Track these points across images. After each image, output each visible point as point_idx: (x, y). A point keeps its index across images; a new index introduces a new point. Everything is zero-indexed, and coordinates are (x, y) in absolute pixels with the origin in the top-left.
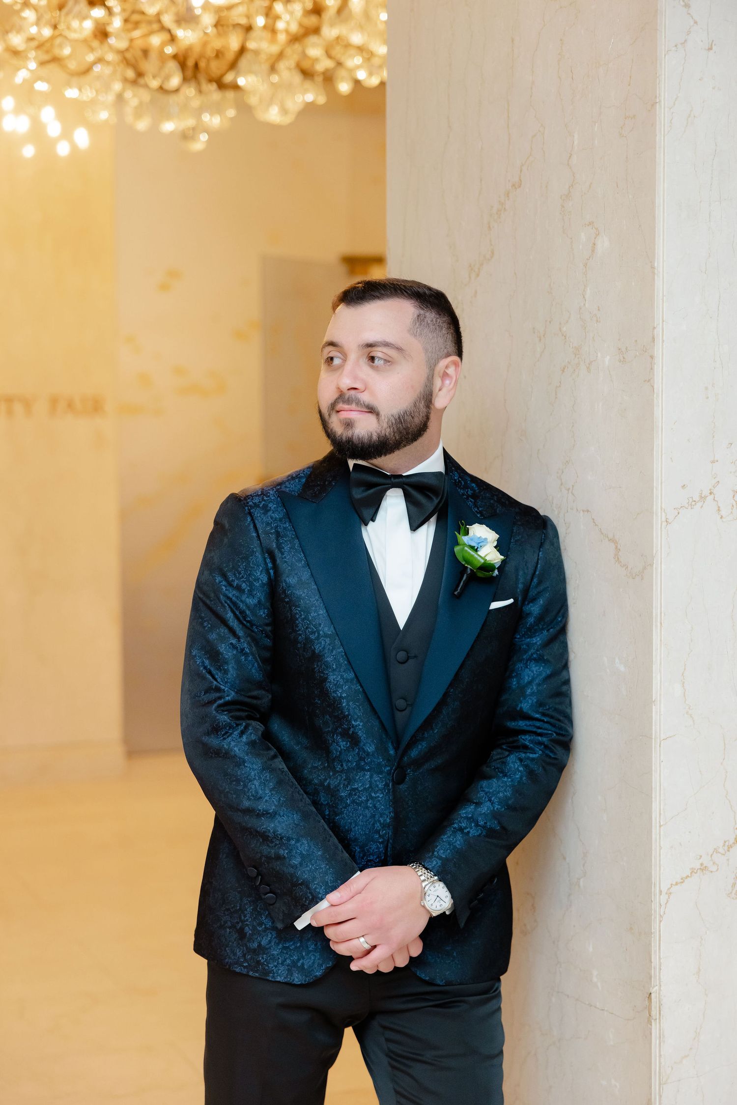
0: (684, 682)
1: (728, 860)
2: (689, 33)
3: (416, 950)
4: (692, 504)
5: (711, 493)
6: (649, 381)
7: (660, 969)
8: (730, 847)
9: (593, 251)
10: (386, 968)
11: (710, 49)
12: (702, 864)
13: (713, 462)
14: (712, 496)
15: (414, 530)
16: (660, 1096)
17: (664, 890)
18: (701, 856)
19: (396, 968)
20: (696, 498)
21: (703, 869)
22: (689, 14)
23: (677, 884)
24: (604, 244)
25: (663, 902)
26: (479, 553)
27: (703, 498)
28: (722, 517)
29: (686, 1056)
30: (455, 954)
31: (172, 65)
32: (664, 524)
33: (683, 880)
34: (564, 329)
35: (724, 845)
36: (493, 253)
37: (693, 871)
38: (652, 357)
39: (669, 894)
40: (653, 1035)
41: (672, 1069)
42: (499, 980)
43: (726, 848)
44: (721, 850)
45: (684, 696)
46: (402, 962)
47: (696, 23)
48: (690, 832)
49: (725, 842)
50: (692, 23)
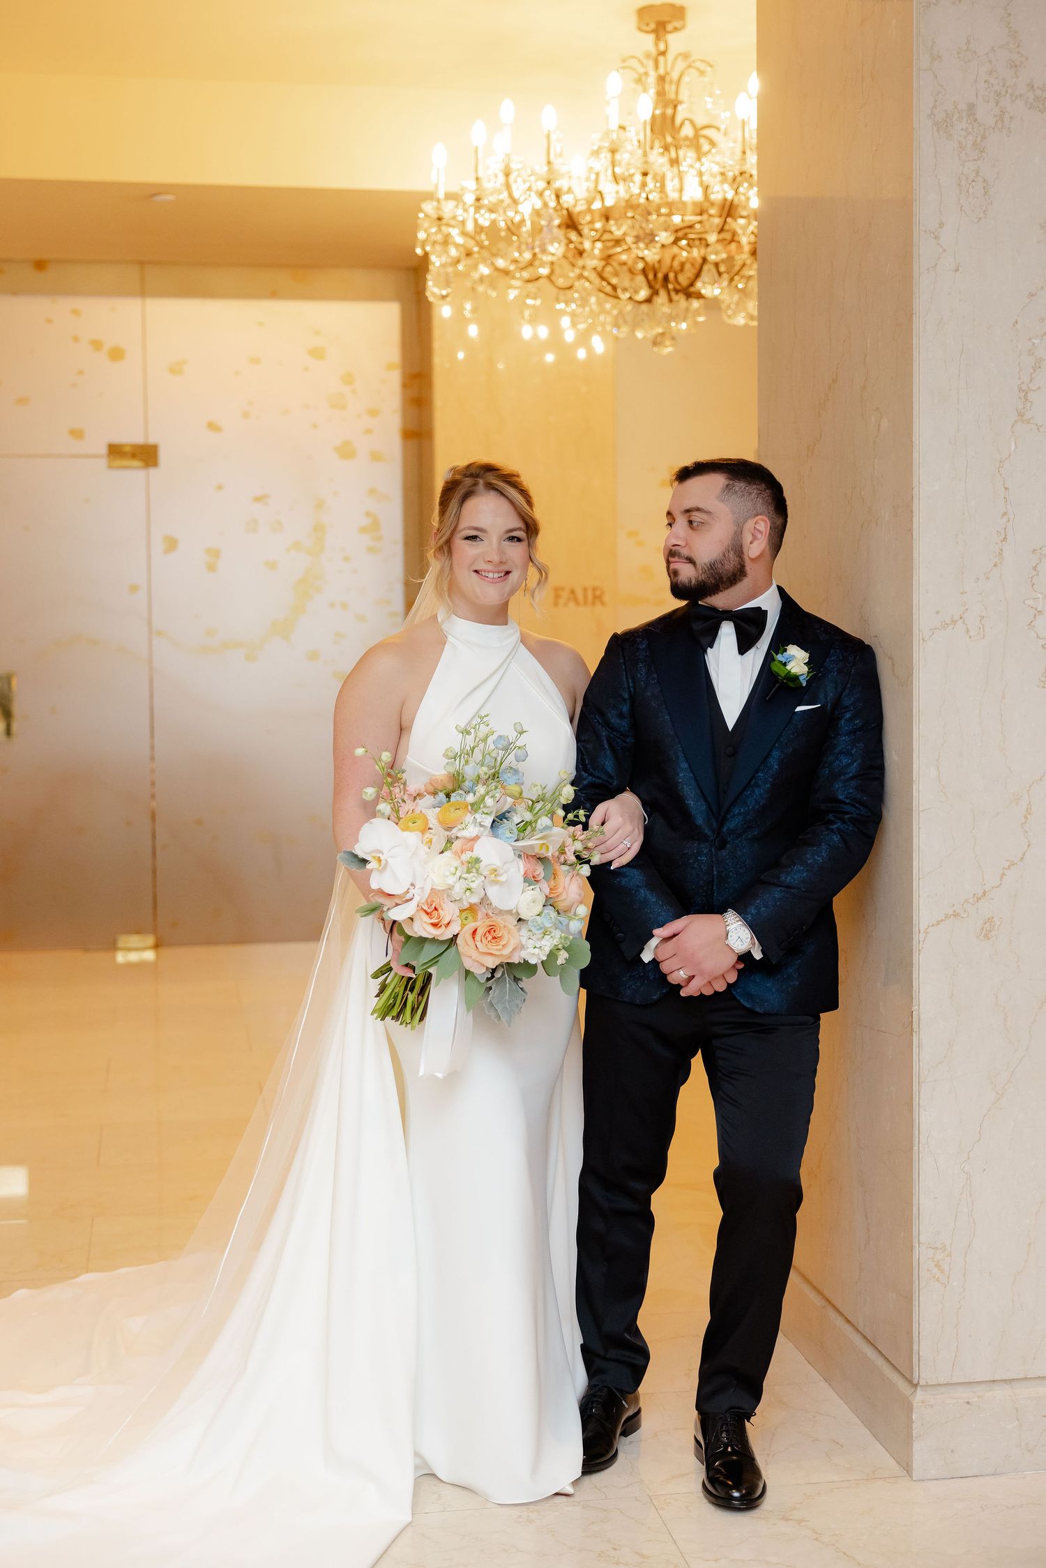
0: (938, 767)
1: (977, 909)
2: (939, 258)
3: (732, 978)
4: (945, 626)
5: (961, 618)
6: (911, 530)
7: (919, 992)
8: (978, 899)
9: (879, 430)
10: (708, 992)
11: (957, 270)
12: (954, 911)
13: (962, 593)
14: (962, 620)
15: (742, 655)
16: (919, 1092)
17: (922, 930)
18: (954, 905)
19: (716, 993)
20: (949, 621)
21: (956, 915)
22: (938, 244)
23: (933, 925)
24: (885, 423)
25: (922, 939)
26: (787, 667)
27: (954, 622)
28: (970, 637)
29: (941, 1063)
30: (774, 990)
31: (640, 279)
32: (921, 641)
33: (938, 923)
34: (863, 493)
35: (974, 897)
36: (821, 434)
37: (947, 917)
38: (912, 511)
39: (927, 933)
40: (914, 1043)
41: (929, 1071)
42: (819, 1018)
43: (975, 899)
44: (971, 901)
45: (939, 777)
46: (721, 987)
47: (945, 250)
48: (944, 885)
49: (975, 895)
50: (941, 250)
